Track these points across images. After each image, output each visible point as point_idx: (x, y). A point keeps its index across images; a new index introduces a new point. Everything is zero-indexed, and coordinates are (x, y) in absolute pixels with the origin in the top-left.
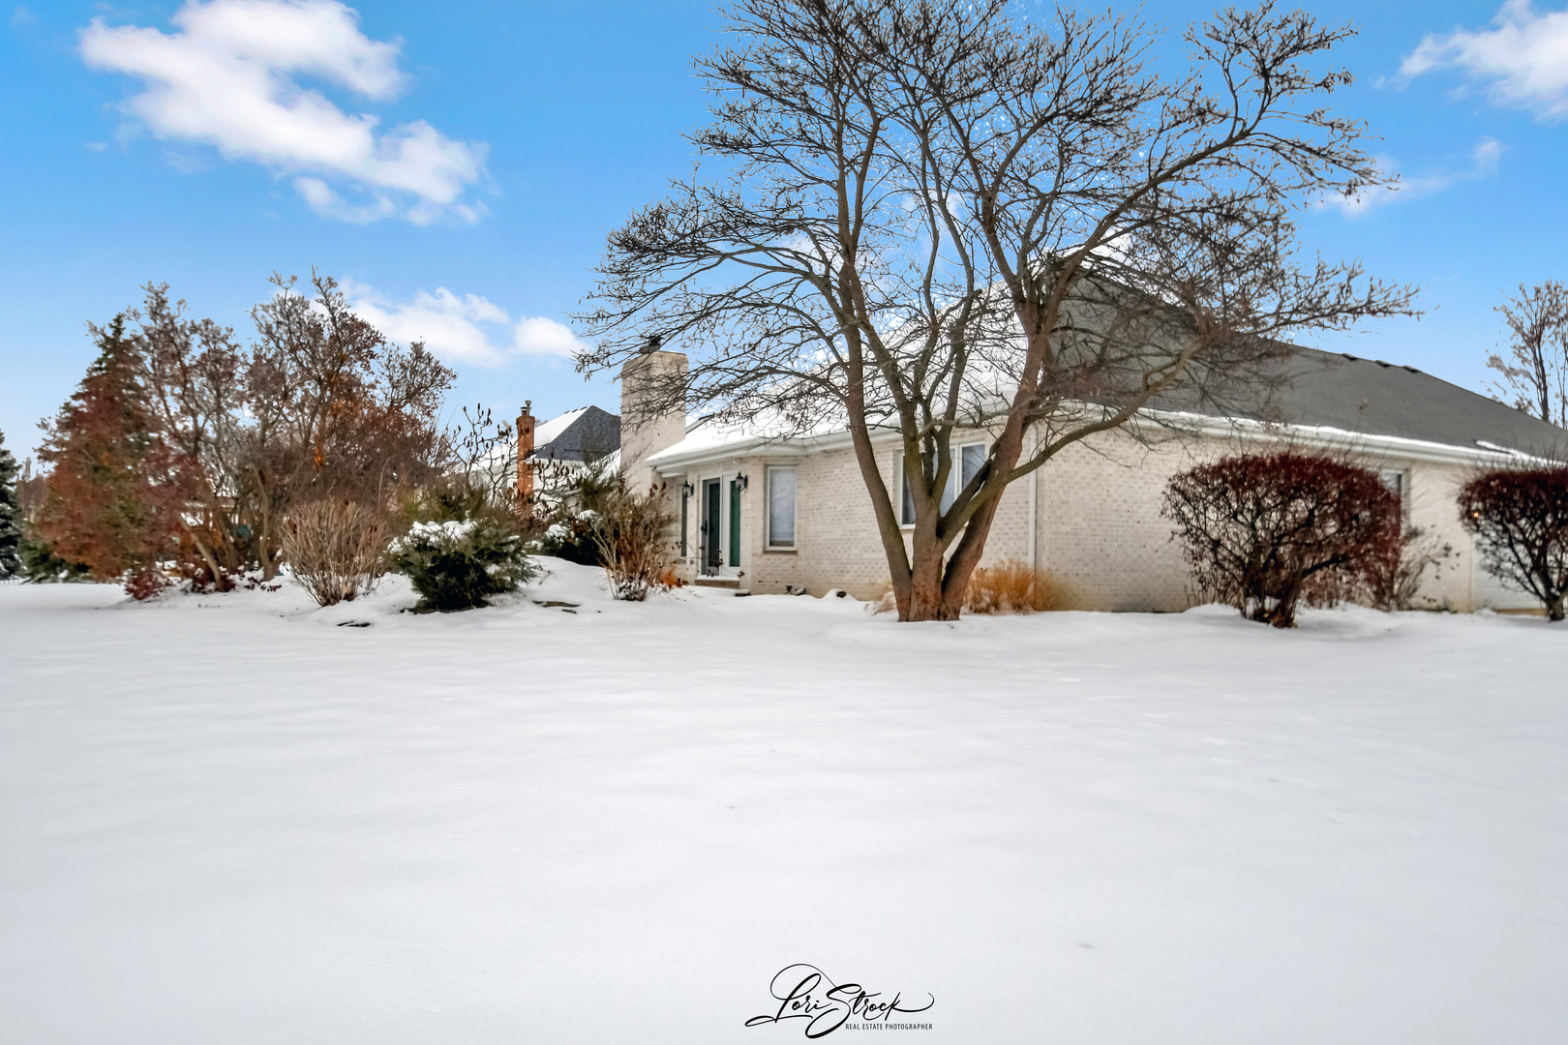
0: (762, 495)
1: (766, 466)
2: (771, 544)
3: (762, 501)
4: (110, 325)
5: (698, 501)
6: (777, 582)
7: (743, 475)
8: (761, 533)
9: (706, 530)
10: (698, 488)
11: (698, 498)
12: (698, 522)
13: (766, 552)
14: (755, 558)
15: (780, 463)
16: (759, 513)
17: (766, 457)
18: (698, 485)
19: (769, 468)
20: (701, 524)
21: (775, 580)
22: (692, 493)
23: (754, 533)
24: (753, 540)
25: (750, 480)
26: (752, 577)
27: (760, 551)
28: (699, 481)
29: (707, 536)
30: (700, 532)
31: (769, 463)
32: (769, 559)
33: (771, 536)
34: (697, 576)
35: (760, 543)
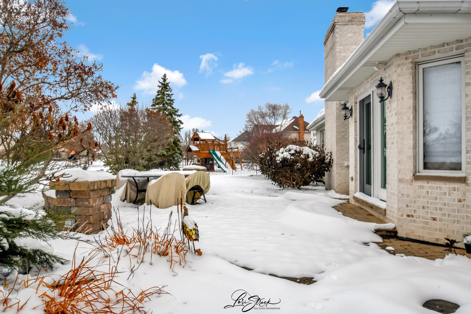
0: (411, 102)
1: (416, 65)
2: (426, 166)
3: (411, 110)
4: (162, 78)
5: (356, 122)
6: (434, 219)
7: (387, 82)
8: (410, 152)
9: (364, 148)
10: (356, 109)
11: (356, 118)
12: (356, 141)
13: (417, 178)
14: (402, 185)
15: (437, 56)
16: (407, 127)
17: (414, 52)
18: (355, 106)
19: (421, 67)
20: (358, 143)
21: (430, 216)
22: (351, 115)
23: (400, 153)
24: (399, 162)
25: (395, 86)
26: (399, 209)
27: (409, 176)
28: (356, 103)
29: (365, 155)
30: (358, 150)
31: (421, 59)
32: (423, 187)
33: (424, 157)
34: (355, 192)
35: (409, 166)
